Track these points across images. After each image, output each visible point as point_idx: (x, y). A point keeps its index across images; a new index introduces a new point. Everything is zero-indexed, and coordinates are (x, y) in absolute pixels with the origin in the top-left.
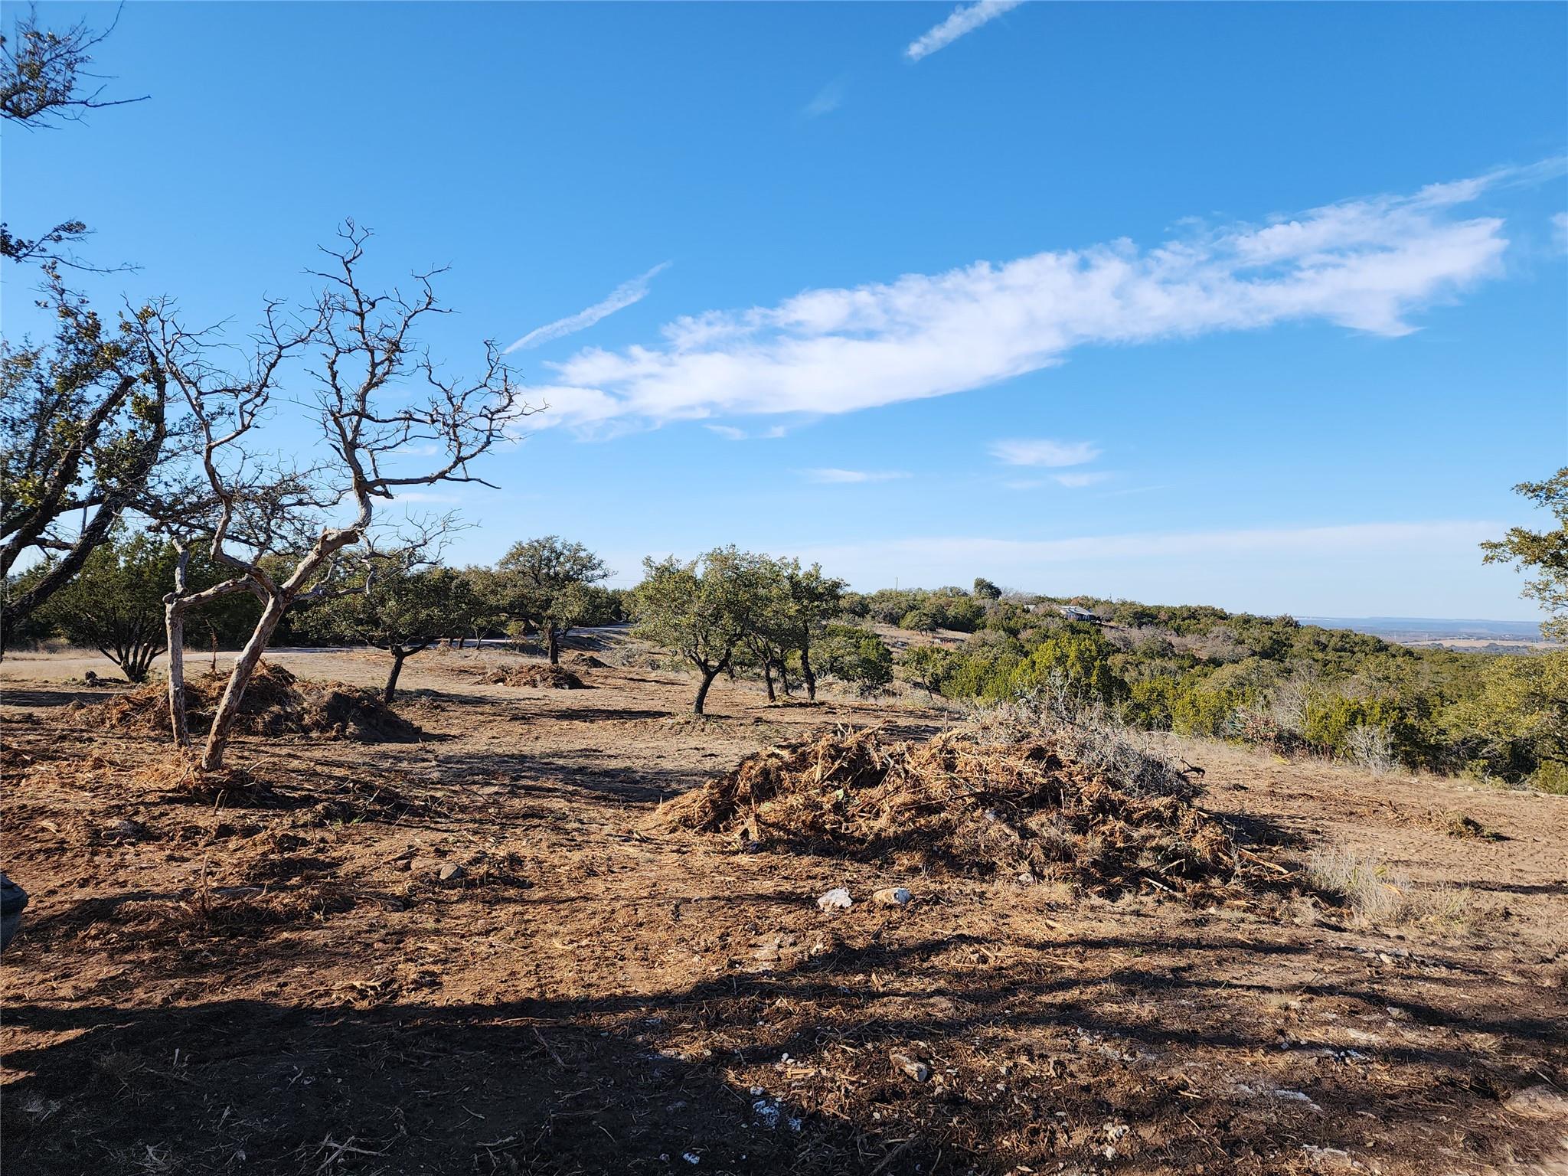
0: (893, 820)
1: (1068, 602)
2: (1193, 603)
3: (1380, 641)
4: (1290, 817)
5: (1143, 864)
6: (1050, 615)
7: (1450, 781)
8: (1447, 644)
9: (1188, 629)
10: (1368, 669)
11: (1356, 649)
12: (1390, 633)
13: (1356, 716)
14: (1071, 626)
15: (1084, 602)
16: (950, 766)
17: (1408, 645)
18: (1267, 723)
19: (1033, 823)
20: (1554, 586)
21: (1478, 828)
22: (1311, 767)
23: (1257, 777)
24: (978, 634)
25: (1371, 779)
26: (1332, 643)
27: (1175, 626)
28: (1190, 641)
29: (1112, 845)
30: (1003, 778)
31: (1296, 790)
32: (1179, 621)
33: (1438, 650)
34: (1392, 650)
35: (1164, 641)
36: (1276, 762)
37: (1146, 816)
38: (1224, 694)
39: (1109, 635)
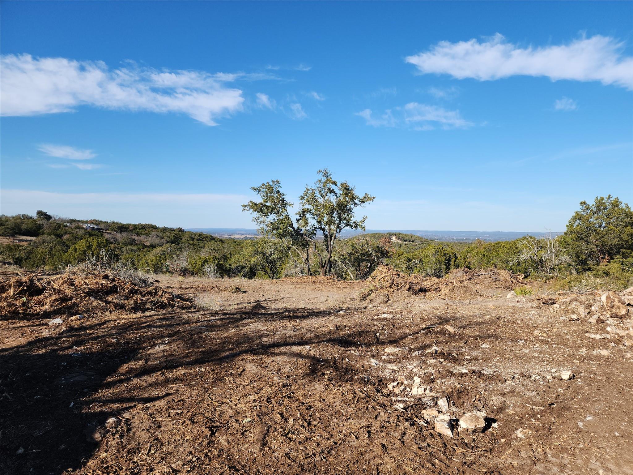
0: (51, 306)
1: (87, 222)
2: (144, 223)
3: (212, 236)
4: (187, 294)
5: (147, 307)
6: (79, 228)
7: (233, 279)
8: (233, 237)
9: (142, 234)
10: (208, 246)
11: (204, 239)
12: (215, 233)
13: (205, 261)
14: (89, 233)
15: (95, 222)
16: (73, 285)
17: (221, 238)
18: (177, 265)
19: (109, 298)
20: (260, 218)
21: (239, 290)
22: (192, 280)
23: (175, 284)
24: (40, 238)
25: (210, 281)
26: (196, 238)
27: (136, 232)
28: (143, 238)
29: (137, 303)
30: (95, 286)
31: (187, 286)
32: (138, 230)
33: (230, 239)
34: (216, 239)
35: (132, 238)
36: (181, 278)
37: (147, 293)
38: (158, 258)
39: (107, 236)
